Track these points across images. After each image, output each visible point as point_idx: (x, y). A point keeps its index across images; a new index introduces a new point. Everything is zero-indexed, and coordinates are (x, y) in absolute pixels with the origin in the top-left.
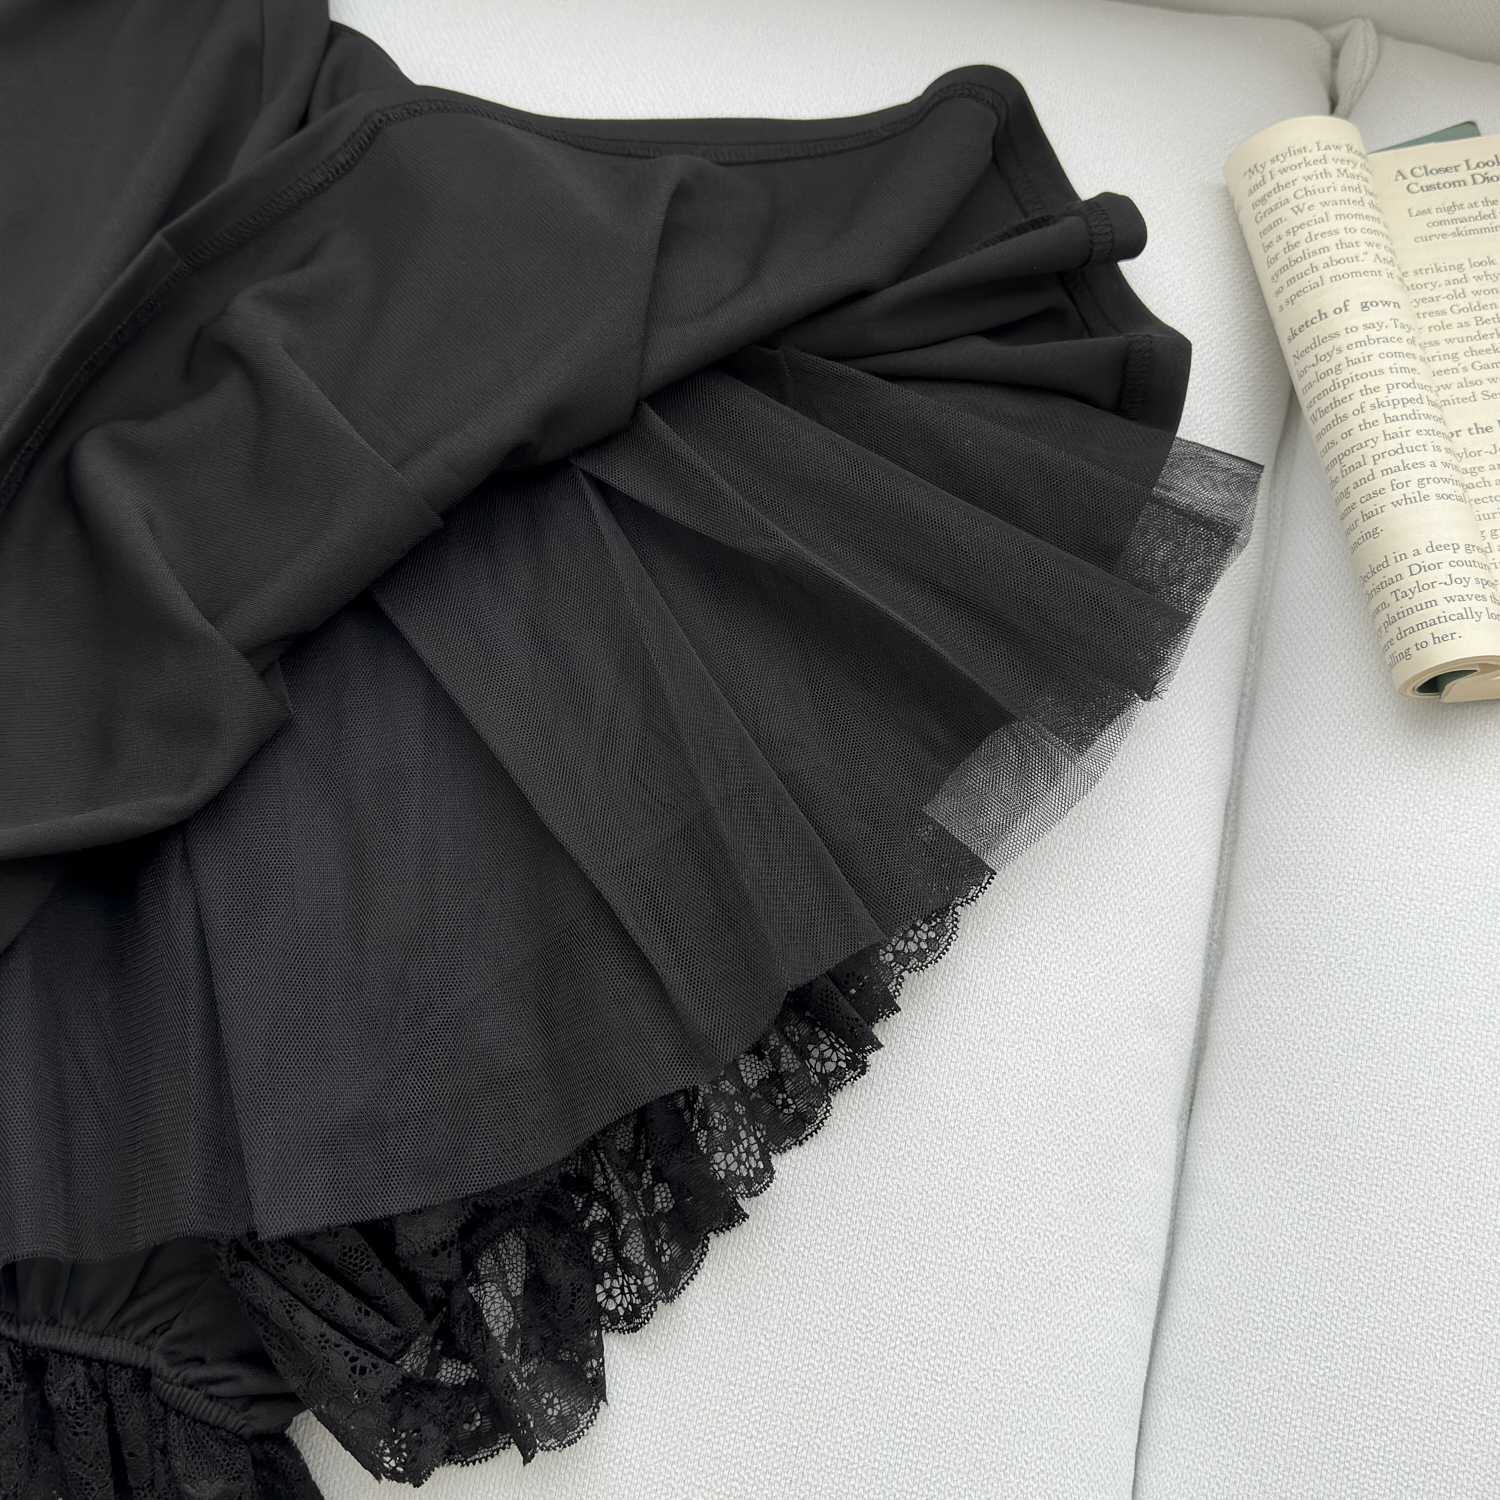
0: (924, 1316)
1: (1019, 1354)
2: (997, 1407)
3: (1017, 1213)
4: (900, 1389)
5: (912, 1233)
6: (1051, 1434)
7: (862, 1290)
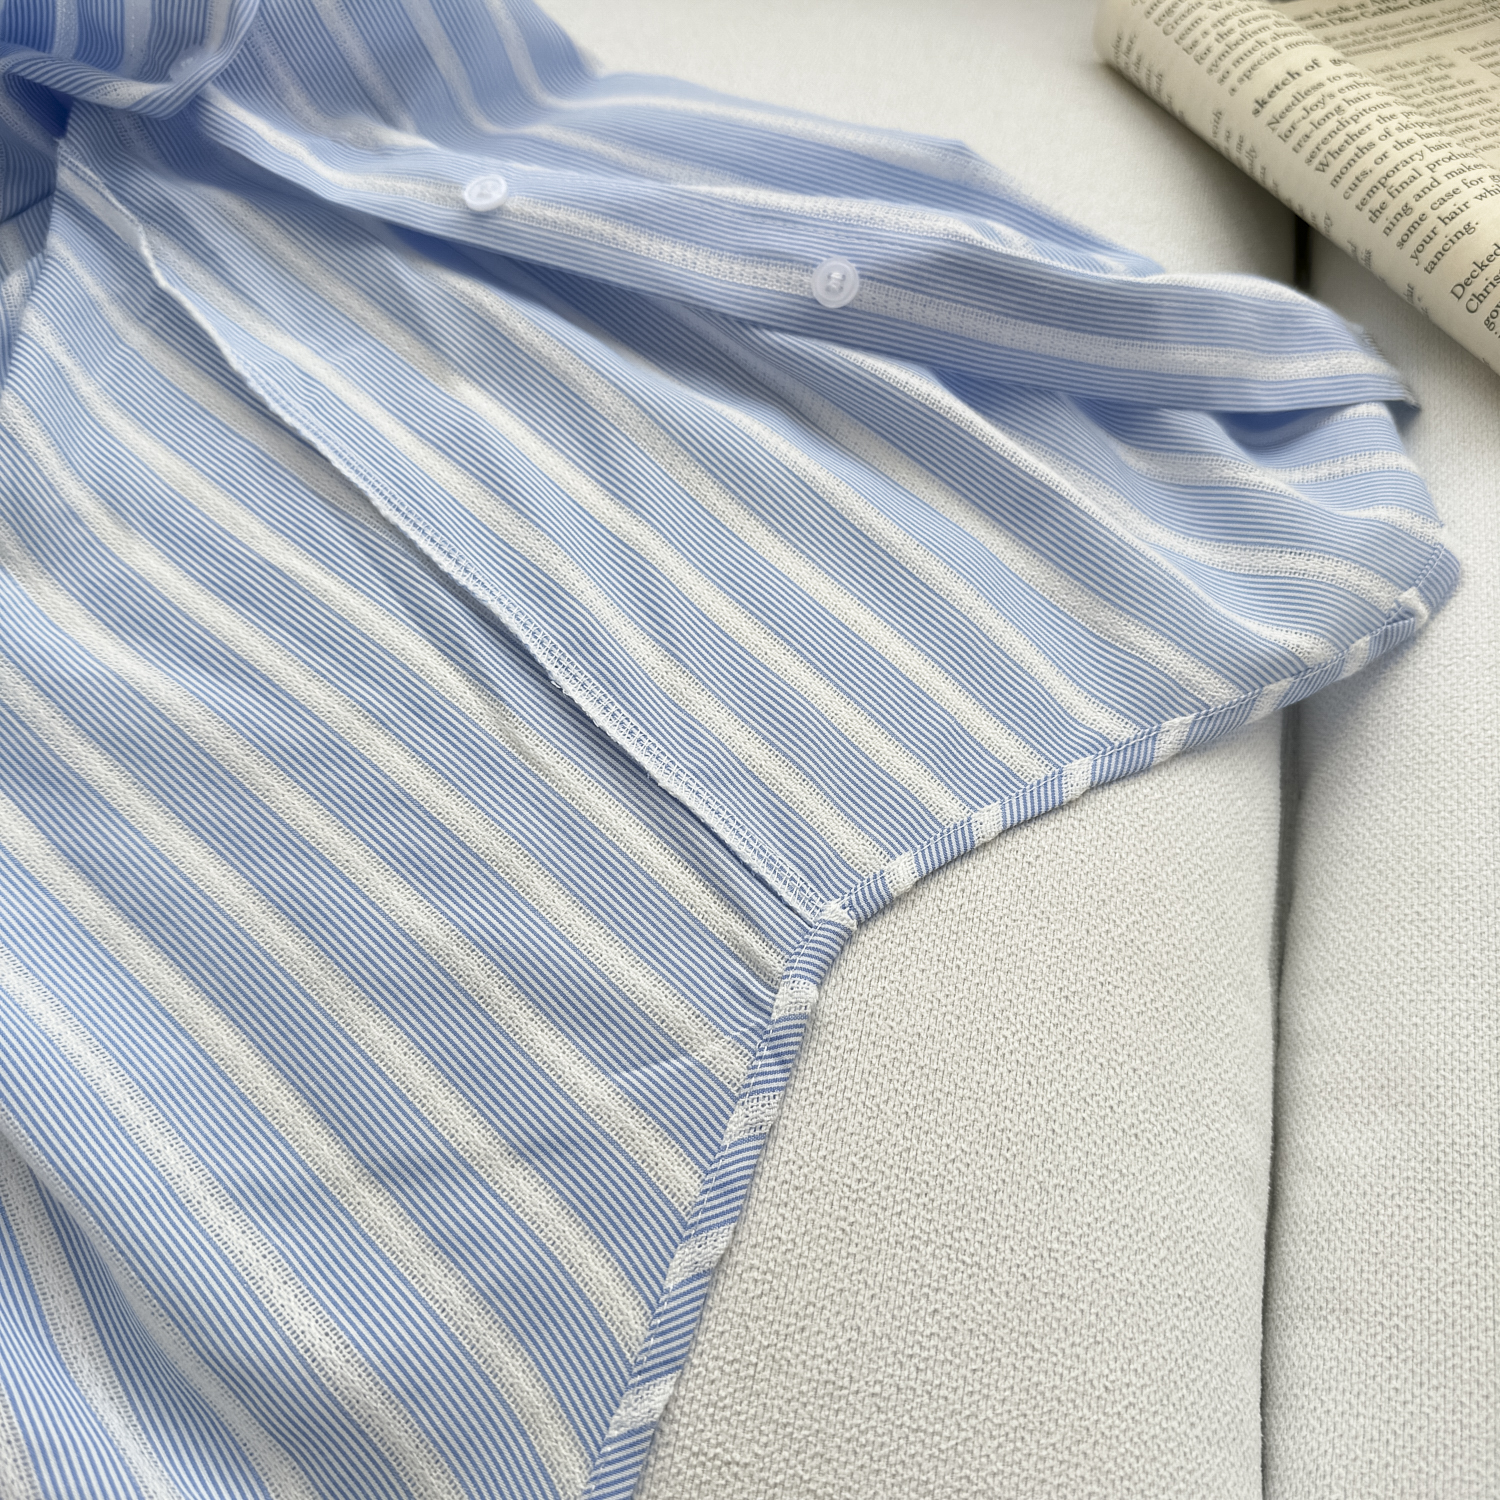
0: (942, 1168)
1: (1085, 1228)
2: (1057, 1305)
3: (1067, 1033)
4: (911, 1274)
5: (920, 1054)
6: (1141, 1347)
7: (850, 1130)
